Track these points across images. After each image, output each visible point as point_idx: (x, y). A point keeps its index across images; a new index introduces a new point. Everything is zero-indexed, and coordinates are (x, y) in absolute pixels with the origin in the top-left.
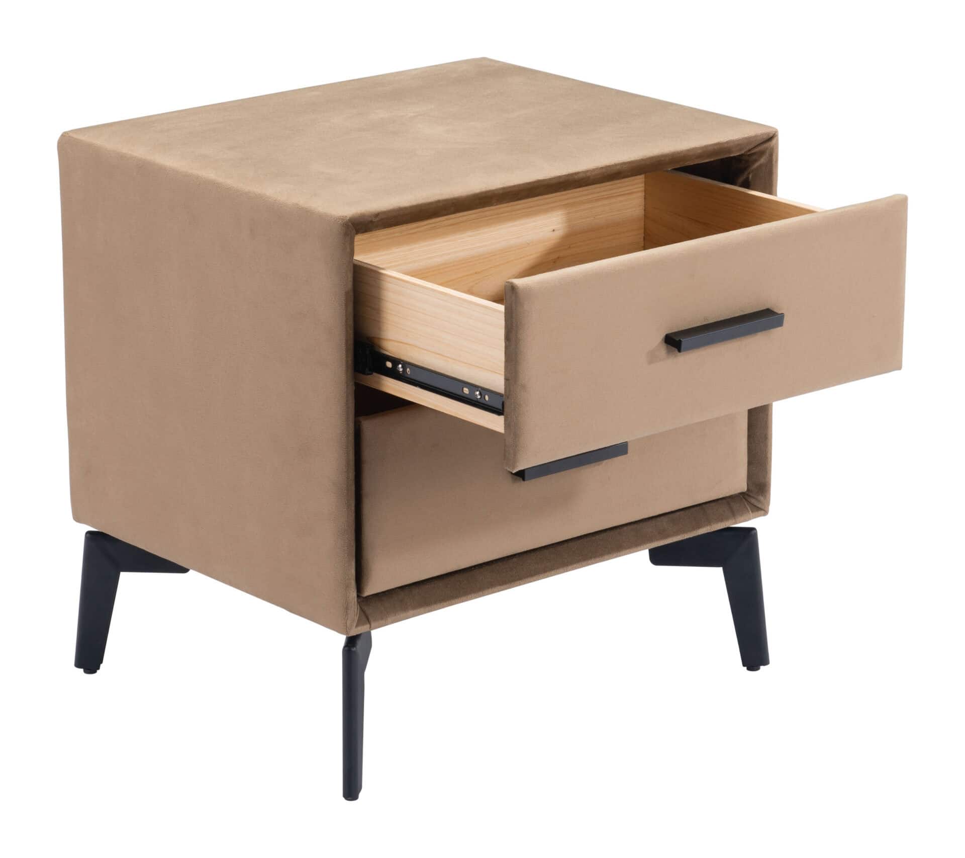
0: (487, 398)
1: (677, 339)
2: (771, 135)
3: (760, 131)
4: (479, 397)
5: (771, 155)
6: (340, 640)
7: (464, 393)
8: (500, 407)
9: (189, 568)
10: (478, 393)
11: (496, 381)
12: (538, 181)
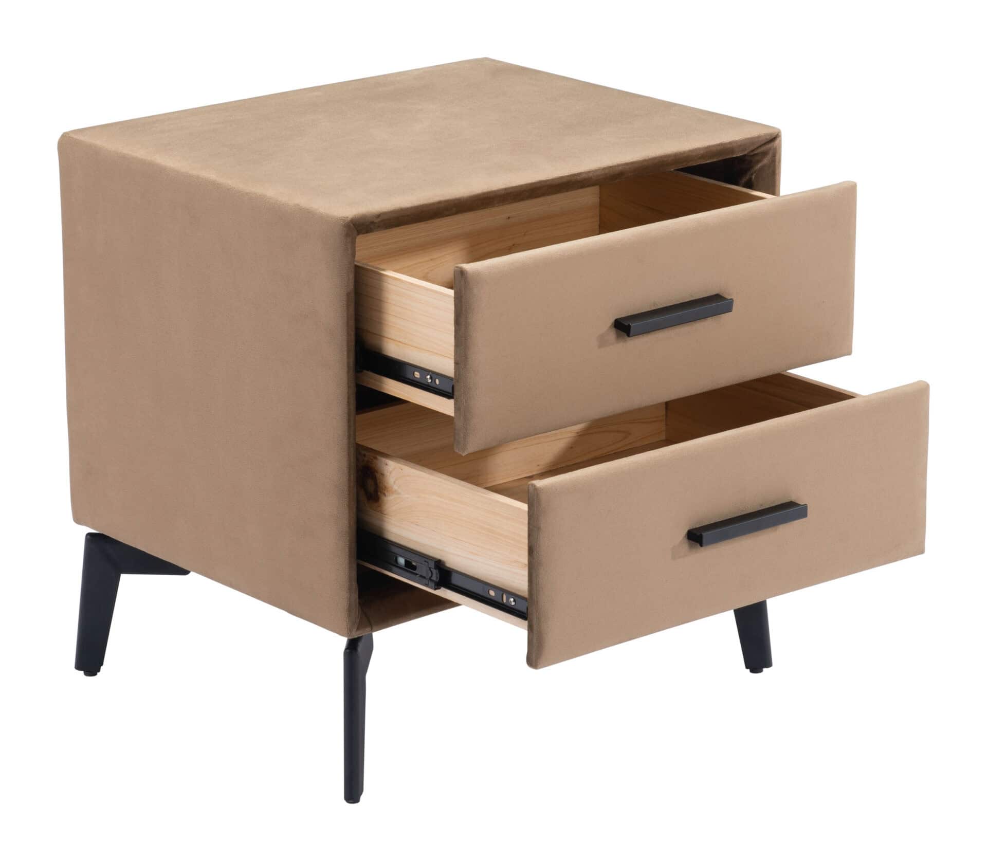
0: (437, 382)
1: (626, 324)
2: (774, 136)
3: (763, 132)
4: (430, 381)
5: (774, 156)
7: (415, 377)
8: (450, 391)
9: (189, 570)
10: (428, 377)
11: (446, 365)
12: (540, 182)
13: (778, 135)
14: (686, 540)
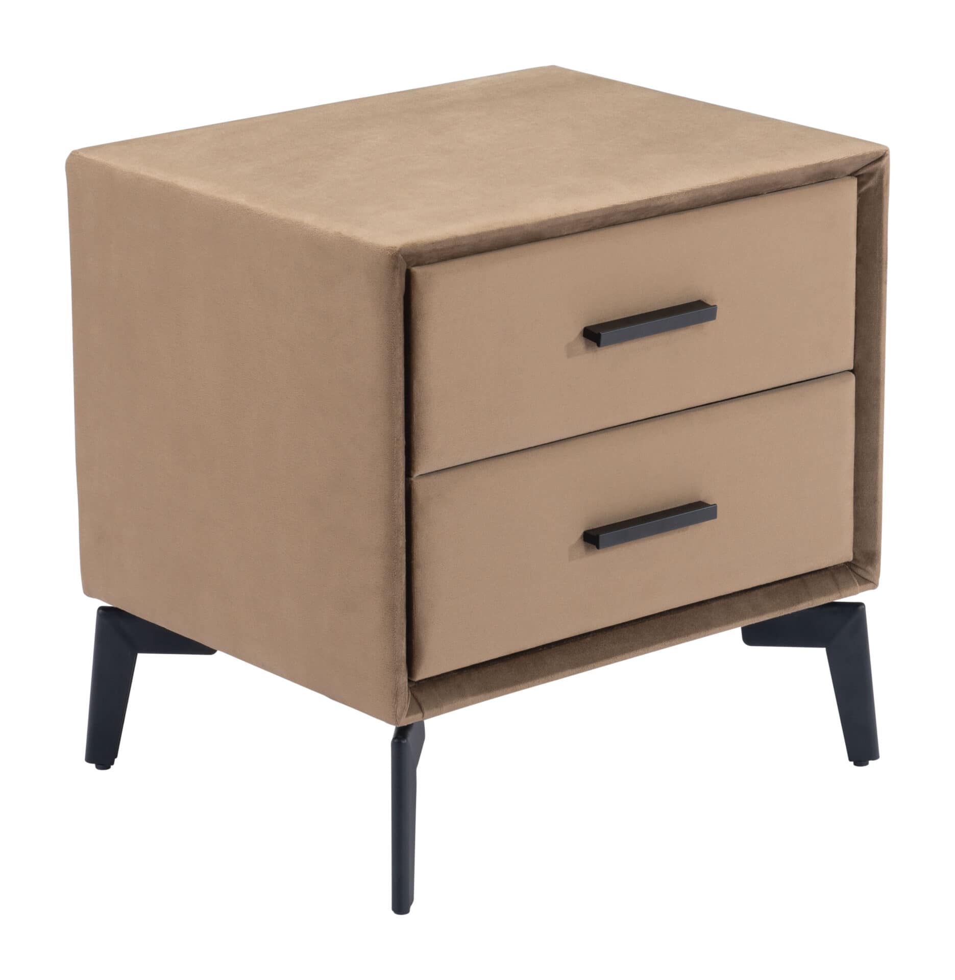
1: (597, 333)
2: (881, 154)
5: (881, 177)
6: (388, 731)
9: (215, 649)
13: (885, 153)
14: (582, 542)
